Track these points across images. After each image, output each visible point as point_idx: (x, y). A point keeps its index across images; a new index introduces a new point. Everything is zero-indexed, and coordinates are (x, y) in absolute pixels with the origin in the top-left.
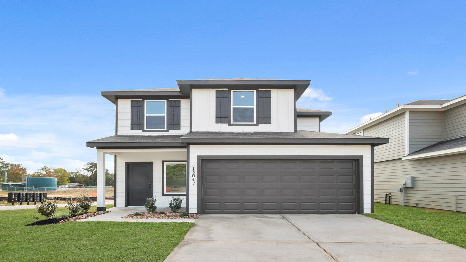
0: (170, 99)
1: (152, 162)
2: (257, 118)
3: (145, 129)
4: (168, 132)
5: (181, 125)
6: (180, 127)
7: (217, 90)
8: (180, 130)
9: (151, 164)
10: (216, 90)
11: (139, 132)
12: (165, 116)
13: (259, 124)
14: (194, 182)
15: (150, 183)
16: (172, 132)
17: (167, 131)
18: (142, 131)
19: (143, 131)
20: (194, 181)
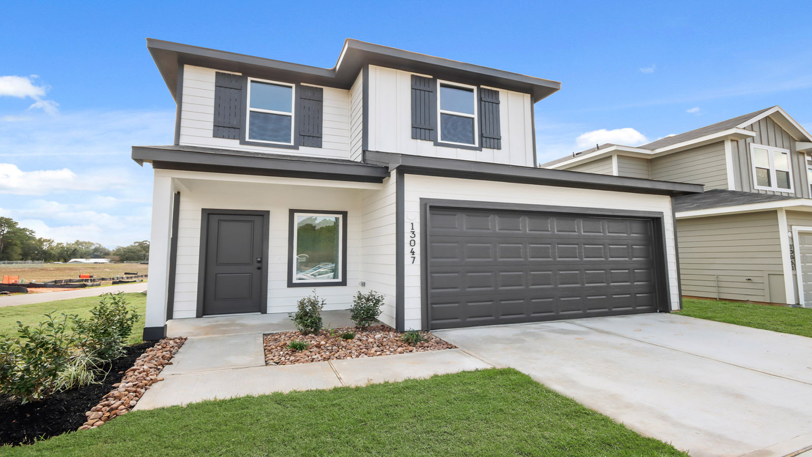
0: (302, 84)
1: (268, 212)
2: (481, 136)
3: (247, 139)
4: (298, 149)
5: (324, 138)
6: (322, 141)
7: (415, 75)
8: (321, 147)
9: (264, 216)
10: (412, 75)
11: (233, 145)
12: (291, 116)
13: (483, 149)
14: (414, 258)
15: (259, 259)
16: (305, 151)
17: (295, 147)
18: (241, 143)
19: (243, 142)
20: (413, 254)
